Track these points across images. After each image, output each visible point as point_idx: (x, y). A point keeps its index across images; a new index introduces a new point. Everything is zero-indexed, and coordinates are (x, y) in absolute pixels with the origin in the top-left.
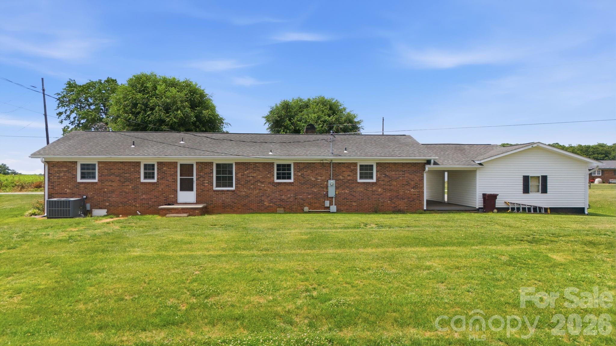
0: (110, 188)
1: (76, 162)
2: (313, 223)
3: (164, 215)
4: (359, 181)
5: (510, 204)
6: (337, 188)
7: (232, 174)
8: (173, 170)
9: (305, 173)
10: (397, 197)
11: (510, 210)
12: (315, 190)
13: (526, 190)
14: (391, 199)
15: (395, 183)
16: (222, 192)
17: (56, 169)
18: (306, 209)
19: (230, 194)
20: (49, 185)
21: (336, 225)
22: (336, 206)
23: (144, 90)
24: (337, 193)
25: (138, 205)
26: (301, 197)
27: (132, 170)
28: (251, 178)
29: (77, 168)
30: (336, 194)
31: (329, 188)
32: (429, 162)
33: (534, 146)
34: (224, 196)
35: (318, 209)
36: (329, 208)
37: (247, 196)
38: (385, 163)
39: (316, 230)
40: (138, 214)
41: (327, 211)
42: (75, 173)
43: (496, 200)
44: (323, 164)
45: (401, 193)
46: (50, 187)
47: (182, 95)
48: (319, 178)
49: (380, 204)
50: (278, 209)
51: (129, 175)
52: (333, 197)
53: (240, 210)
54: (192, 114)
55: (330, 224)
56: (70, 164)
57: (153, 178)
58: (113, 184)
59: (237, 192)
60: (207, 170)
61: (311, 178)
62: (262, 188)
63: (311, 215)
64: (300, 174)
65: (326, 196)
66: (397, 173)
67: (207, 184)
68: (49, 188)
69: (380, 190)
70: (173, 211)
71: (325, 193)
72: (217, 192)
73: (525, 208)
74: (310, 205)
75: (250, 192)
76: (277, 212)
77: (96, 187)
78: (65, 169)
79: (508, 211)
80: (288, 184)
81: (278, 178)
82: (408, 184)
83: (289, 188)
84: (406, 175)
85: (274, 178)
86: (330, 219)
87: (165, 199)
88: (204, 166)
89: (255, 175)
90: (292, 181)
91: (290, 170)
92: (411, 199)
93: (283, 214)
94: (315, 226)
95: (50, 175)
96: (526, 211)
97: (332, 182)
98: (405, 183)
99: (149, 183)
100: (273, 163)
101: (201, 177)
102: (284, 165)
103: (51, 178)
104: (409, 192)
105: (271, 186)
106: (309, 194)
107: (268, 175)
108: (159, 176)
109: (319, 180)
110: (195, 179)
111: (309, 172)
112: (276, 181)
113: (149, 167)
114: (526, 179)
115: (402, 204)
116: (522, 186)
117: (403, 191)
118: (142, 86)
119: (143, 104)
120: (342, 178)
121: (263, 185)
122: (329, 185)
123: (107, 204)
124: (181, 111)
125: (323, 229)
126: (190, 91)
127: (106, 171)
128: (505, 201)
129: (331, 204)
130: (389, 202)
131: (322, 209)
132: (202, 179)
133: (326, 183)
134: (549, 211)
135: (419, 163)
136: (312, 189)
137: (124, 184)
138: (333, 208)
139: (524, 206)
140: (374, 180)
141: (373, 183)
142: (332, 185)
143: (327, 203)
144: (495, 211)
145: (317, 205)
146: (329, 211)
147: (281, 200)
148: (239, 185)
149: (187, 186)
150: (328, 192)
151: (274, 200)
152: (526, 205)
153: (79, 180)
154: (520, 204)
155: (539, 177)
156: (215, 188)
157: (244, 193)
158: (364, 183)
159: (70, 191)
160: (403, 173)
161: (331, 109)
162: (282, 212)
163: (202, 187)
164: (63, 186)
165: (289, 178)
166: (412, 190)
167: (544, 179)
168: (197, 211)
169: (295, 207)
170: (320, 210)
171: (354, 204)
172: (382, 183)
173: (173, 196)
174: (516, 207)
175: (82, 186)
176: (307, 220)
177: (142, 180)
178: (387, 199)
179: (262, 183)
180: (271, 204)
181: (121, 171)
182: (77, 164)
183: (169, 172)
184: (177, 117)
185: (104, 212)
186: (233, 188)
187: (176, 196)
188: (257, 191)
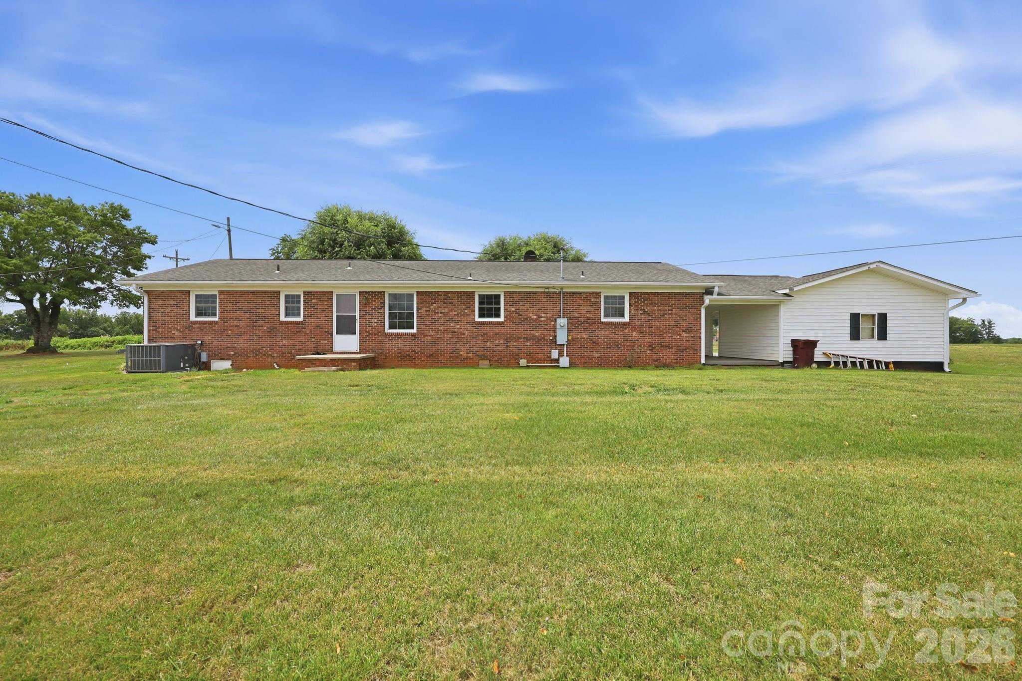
0: (236, 330)
1: (189, 292)
2: (533, 382)
3: (301, 368)
4: (603, 320)
5: (831, 356)
6: (569, 331)
7: (413, 310)
8: (326, 303)
9: (521, 308)
10: (660, 344)
11: (833, 365)
12: (537, 334)
13: (855, 335)
14: (651, 347)
15: (658, 324)
16: (397, 335)
17: (160, 302)
18: (523, 362)
19: (409, 339)
20: (149, 326)
21: (576, 387)
22: (568, 358)
23: (333, 224)
24: (570, 338)
25: (275, 355)
26: (515, 344)
27: (268, 303)
28: (440, 315)
29: (189, 300)
30: (568, 340)
31: (558, 331)
32: (709, 291)
33: (872, 266)
34: (400, 341)
35: (541, 363)
36: (557, 361)
37: (434, 343)
38: (642, 293)
39: (538, 398)
40: (275, 368)
41: (555, 366)
42: (186, 308)
43: (816, 349)
44: (548, 295)
45: (667, 339)
46: (151, 328)
47: (379, 229)
48: (543, 315)
49: (635, 355)
50: (481, 362)
51: (263, 311)
52: (564, 345)
53: (424, 363)
54: (389, 252)
55: (565, 385)
56: (179, 295)
57: (299, 315)
58: (240, 324)
59: (420, 336)
60: (376, 304)
61: (531, 315)
62: (456, 330)
63: (530, 370)
64: (513, 309)
65: (554, 343)
66: (660, 308)
67: (375, 324)
68: (149, 330)
69: (634, 334)
70: (318, 364)
71: (551, 338)
72: (389, 335)
73: (855, 362)
74: (530, 357)
75: (438, 336)
76: (480, 366)
77: (216, 328)
78: (172, 302)
79: (831, 367)
80: (495, 324)
81: (481, 316)
82: (677, 324)
83: (496, 329)
84: (674, 312)
85: (474, 315)
86: (563, 377)
87: (315, 345)
88: (371, 298)
89: (446, 310)
90: (502, 319)
91: (499, 303)
92: (682, 348)
93: (487, 369)
94: (536, 390)
95: (151, 310)
96: (856, 366)
97: (562, 322)
98: (673, 323)
99: (292, 323)
100: (473, 293)
101: (367, 313)
102: (489, 297)
103: (152, 315)
104: (678, 337)
105: (469, 327)
106: (527, 339)
107: (466, 311)
108: (306, 313)
109: (543, 319)
110: (358, 317)
111: (528, 306)
112: (478, 319)
113: (292, 300)
114: (855, 318)
115: (668, 355)
116: (849, 328)
117: (669, 335)
118: (332, 219)
119: (331, 239)
120: (577, 315)
121: (458, 326)
122: (558, 326)
123: (233, 353)
124: (375, 247)
125: (553, 396)
126: (389, 226)
127: (230, 304)
128: (825, 352)
129: (561, 354)
130: (649, 352)
131: (547, 363)
132: (368, 317)
133: (553, 323)
134: (892, 366)
135: (694, 294)
136: (532, 332)
137: (255, 324)
138: (565, 361)
139: (854, 360)
140: (626, 319)
141: (625, 324)
142: (562, 325)
143: (555, 354)
144: (814, 365)
145: (540, 356)
146: (559, 366)
147: (486, 349)
148: (422, 327)
149: (346, 327)
150: (556, 336)
151: (475, 349)
152: (855, 358)
153: (193, 318)
154: (847, 357)
155: (873, 316)
156: (387, 330)
157: (430, 338)
158: (612, 323)
159: (180, 334)
160: (670, 308)
161: (555, 246)
162: (486, 367)
163: (369, 329)
164: (170, 326)
165: (498, 316)
166: (684, 334)
167: (883, 318)
168: (353, 364)
169: (506, 359)
170: (544, 363)
171: (596, 355)
172: (639, 323)
173: (326, 342)
174: (841, 360)
175: (196, 326)
176: (522, 379)
177: (283, 318)
178: (646, 348)
179: (457, 323)
180: (471, 355)
181: (252, 305)
182: (189, 295)
183: (321, 307)
184: (370, 254)
185: (227, 364)
186: (414, 331)
187: (331, 342)
188: (450, 336)
